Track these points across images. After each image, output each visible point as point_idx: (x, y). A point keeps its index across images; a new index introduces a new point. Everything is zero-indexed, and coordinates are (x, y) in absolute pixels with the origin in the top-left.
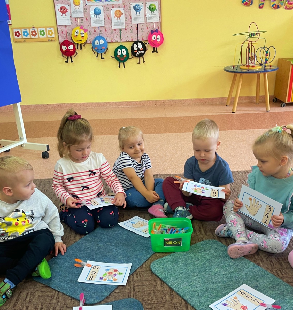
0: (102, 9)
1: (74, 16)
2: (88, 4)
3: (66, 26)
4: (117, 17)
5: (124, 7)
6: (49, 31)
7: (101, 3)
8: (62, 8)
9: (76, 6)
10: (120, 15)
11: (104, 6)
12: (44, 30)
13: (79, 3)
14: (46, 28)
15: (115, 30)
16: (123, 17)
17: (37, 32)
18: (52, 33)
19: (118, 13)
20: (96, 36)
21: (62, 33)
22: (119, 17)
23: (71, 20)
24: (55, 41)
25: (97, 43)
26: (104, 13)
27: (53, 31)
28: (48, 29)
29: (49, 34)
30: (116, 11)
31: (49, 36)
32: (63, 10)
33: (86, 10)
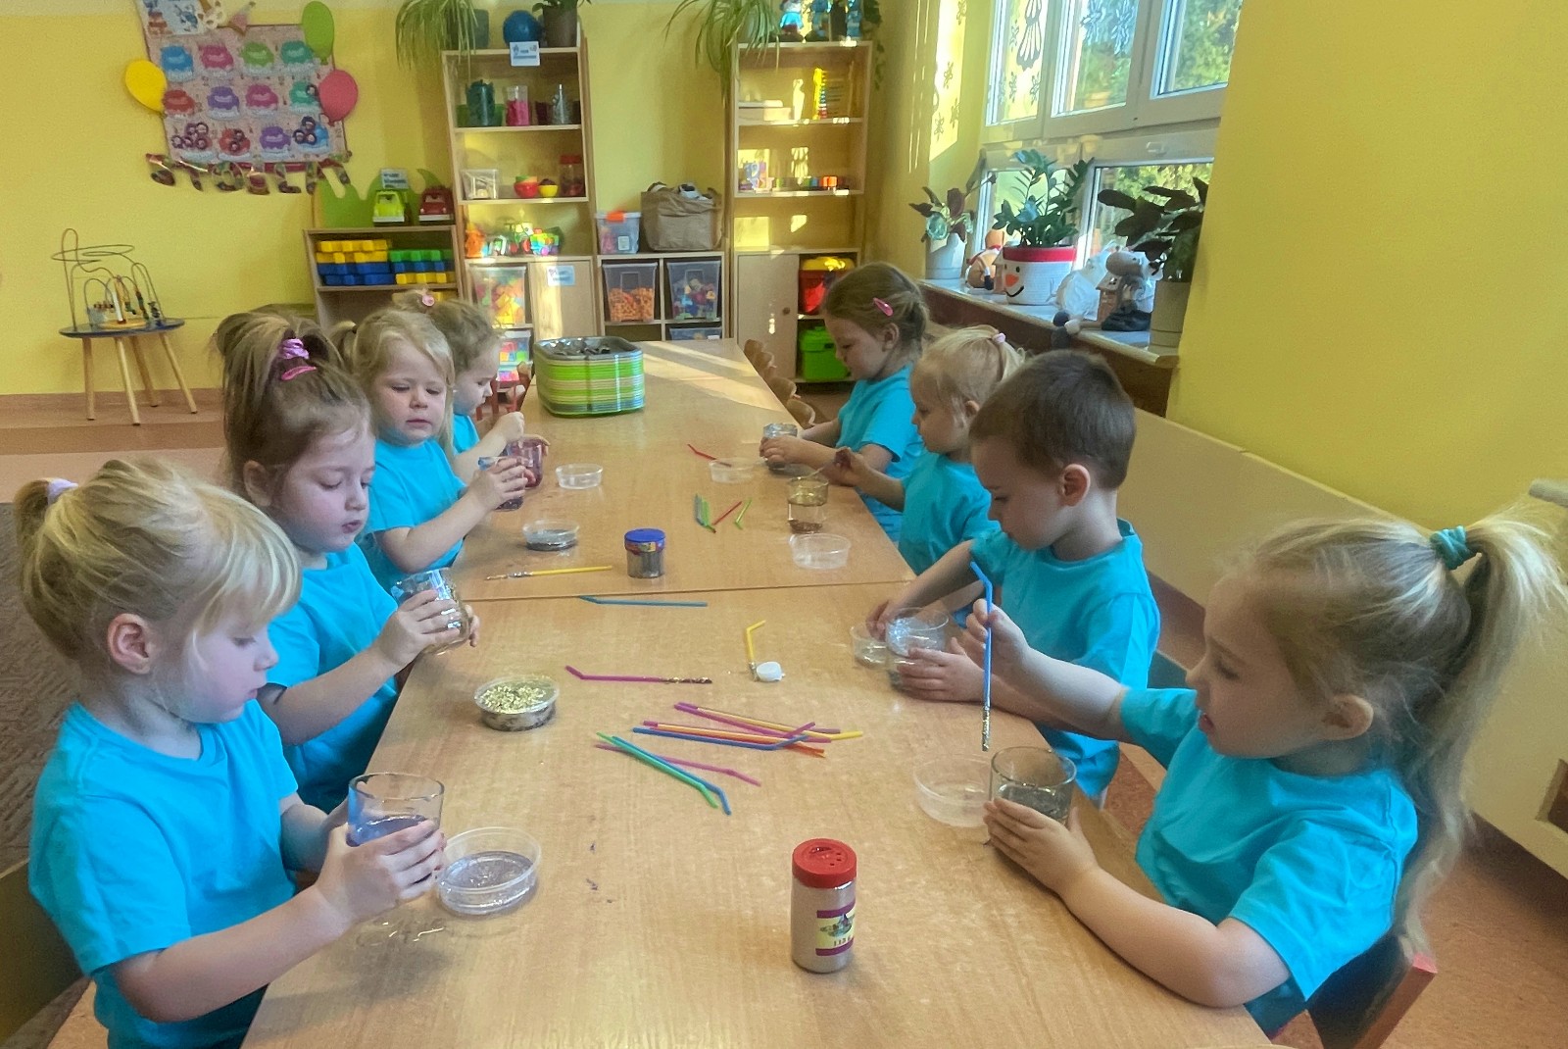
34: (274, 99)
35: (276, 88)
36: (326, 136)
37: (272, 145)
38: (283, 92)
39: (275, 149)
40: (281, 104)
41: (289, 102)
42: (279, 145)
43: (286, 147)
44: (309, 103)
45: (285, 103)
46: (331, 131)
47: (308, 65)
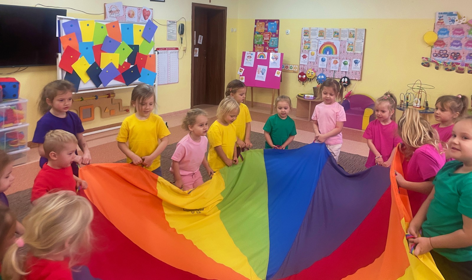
0: (326, 58)
1: (309, 61)
2: (319, 55)
3: (304, 65)
4: (335, 64)
5: (340, 59)
6: (295, 67)
7: (326, 55)
8: (304, 55)
9: (312, 55)
10: (337, 62)
11: (327, 57)
12: (293, 66)
13: (314, 54)
14: (294, 65)
15: (332, 71)
16: (338, 64)
17: (288, 67)
18: (296, 68)
19: (335, 62)
20: (321, 73)
21: (302, 69)
22: (336, 64)
23: (308, 63)
24: (297, 73)
25: (319, 77)
26: (327, 60)
27: (297, 67)
28: (294, 66)
29: (295, 69)
30: (335, 61)
31: (294, 70)
32: (304, 57)
33: (317, 58)
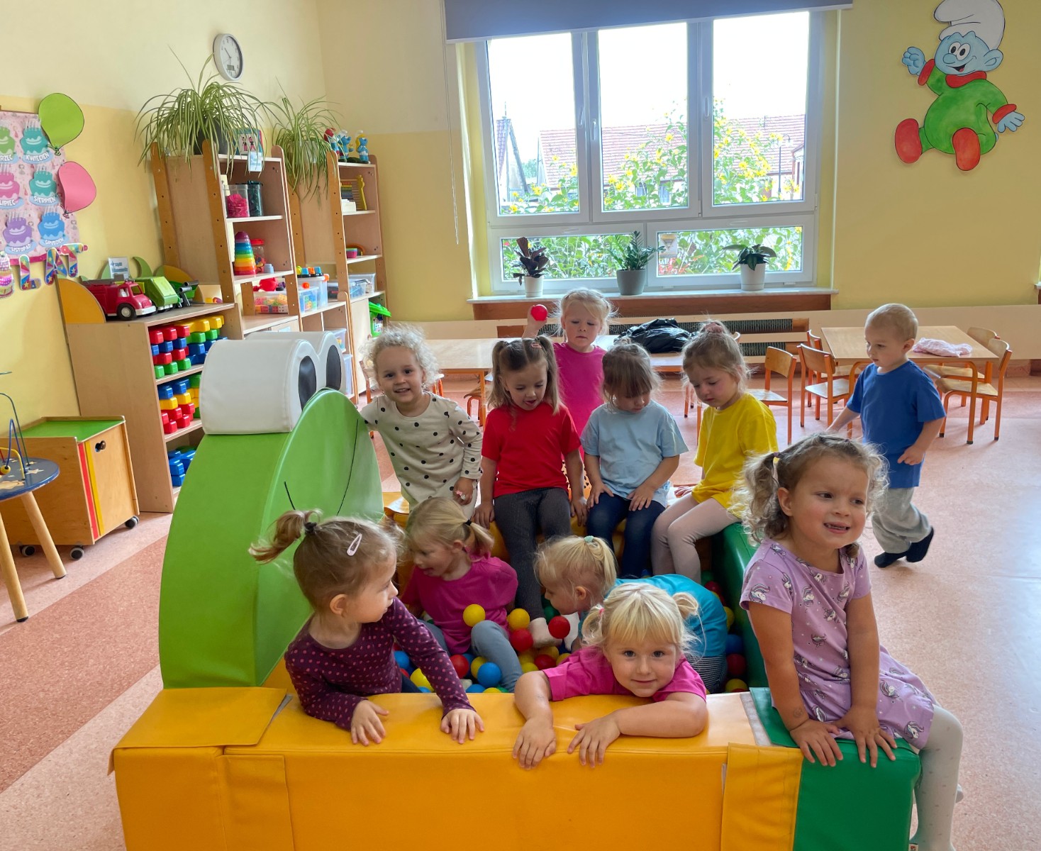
34: (16, 188)
35: (18, 179)
36: (61, 227)
37: (15, 239)
38: (23, 180)
39: (18, 243)
40: (21, 194)
41: (29, 192)
42: (22, 238)
43: (28, 239)
44: (46, 192)
45: (26, 194)
46: (66, 222)
47: (44, 155)
